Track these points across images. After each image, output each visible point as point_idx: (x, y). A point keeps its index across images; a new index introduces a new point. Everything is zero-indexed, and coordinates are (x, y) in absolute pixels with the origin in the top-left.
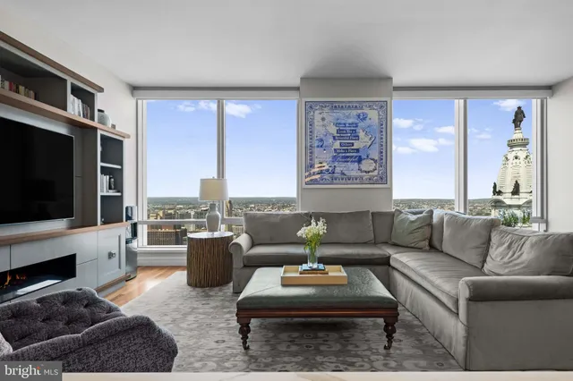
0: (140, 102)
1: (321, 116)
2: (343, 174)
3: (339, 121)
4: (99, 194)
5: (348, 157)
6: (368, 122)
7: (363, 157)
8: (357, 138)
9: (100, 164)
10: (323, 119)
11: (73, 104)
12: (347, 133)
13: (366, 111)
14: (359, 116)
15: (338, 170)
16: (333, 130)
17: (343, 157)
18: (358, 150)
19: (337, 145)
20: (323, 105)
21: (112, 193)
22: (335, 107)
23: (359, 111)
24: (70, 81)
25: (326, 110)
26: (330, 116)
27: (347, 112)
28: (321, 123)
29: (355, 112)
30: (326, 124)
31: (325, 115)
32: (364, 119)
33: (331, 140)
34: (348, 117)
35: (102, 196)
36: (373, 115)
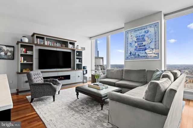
0: (92, 41)
1: (131, 35)
2: (139, 55)
3: (137, 35)
4: (76, 63)
5: (141, 49)
6: (149, 33)
7: (147, 48)
8: (145, 40)
9: (76, 57)
10: (131, 36)
11: (70, 46)
12: (140, 39)
13: (149, 29)
14: (145, 32)
15: (137, 54)
16: (135, 39)
17: (139, 49)
18: (145, 46)
19: (136, 44)
20: (131, 31)
21: (79, 63)
22: (135, 30)
23: (145, 30)
24: (69, 41)
25: (133, 32)
26: (134, 34)
27: (140, 31)
28: (131, 37)
29: (143, 31)
30: (132, 37)
31: (132, 34)
32: (148, 32)
33: (134, 43)
34: (141, 33)
35: (76, 64)
36: (152, 30)
